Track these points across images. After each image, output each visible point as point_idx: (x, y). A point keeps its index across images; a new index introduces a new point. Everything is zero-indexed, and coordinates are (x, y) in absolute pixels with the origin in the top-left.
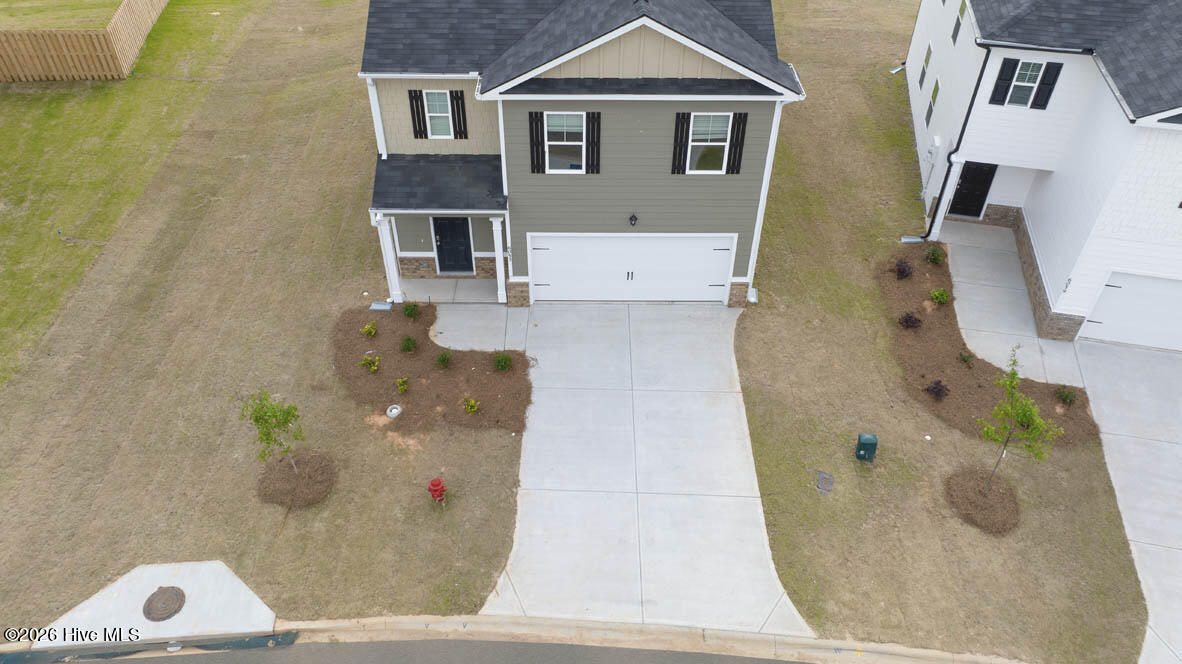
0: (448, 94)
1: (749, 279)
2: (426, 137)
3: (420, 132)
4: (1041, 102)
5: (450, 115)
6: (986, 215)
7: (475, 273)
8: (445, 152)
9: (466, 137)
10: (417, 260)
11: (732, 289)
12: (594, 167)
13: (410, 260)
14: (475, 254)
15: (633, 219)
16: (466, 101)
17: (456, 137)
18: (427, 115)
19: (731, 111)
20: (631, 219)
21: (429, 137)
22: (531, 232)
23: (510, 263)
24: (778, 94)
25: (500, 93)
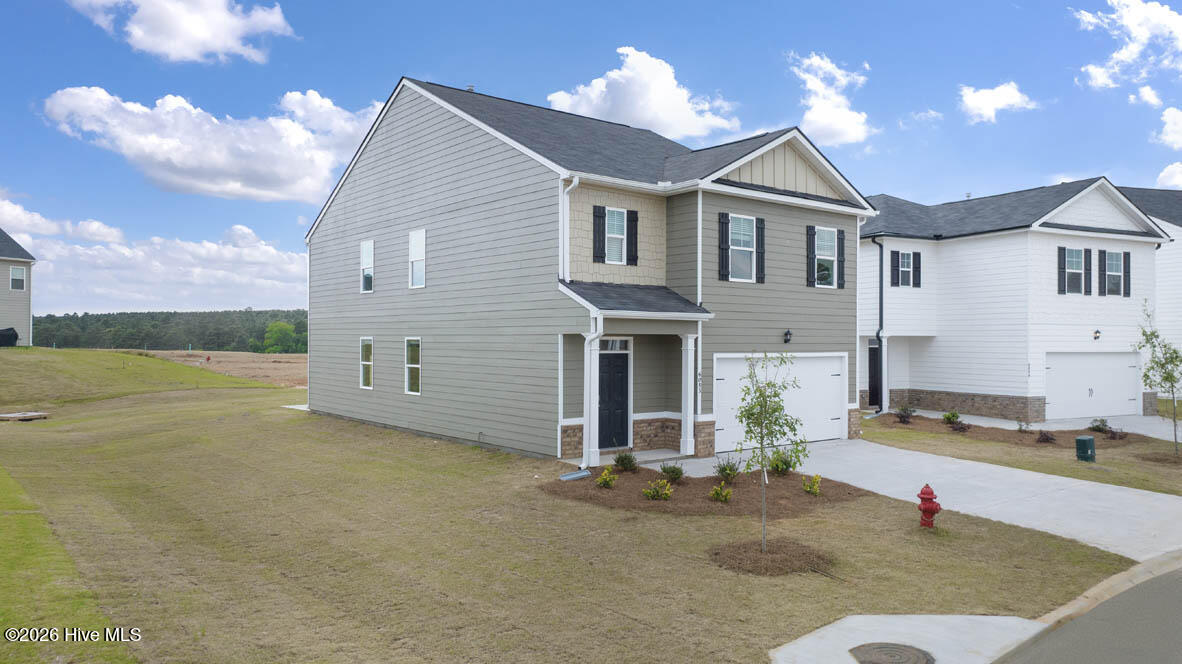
0: (625, 215)
2: (603, 262)
3: (599, 255)
4: (917, 282)
5: (625, 238)
7: (631, 445)
8: (617, 280)
9: (636, 264)
11: (850, 417)
12: (761, 276)
13: (574, 428)
14: (634, 416)
15: (788, 337)
16: (639, 224)
17: (628, 264)
18: (607, 236)
19: (834, 227)
20: (786, 334)
21: (607, 262)
22: (717, 352)
23: (699, 395)
24: (866, 209)
25: (713, 181)
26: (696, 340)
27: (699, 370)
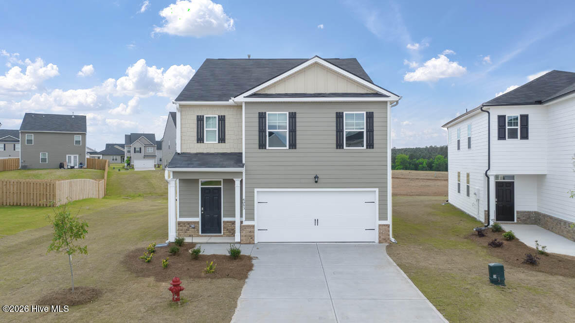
0: (217, 118)
1: (389, 221)
2: (203, 142)
3: (200, 139)
4: (525, 136)
5: (217, 129)
6: (518, 218)
7: (222, 234)
8: (212, 151)
9: (224, 142)
10: (189, 223)
11: (380, 229)
12: (293, 145)
13: (184, 223)
14: (223, 219)
15: (316, 179)
16: (226, 121)
17: (219, 142)
18: (205, 129)
19: (364, 111)
20: (315, 178)
21: (205, 142)
22: (256, 188)
23: (244, 211)
24: (388, 97)
25: (244, 97)
26: (241, 181)
27: (244, 197)
